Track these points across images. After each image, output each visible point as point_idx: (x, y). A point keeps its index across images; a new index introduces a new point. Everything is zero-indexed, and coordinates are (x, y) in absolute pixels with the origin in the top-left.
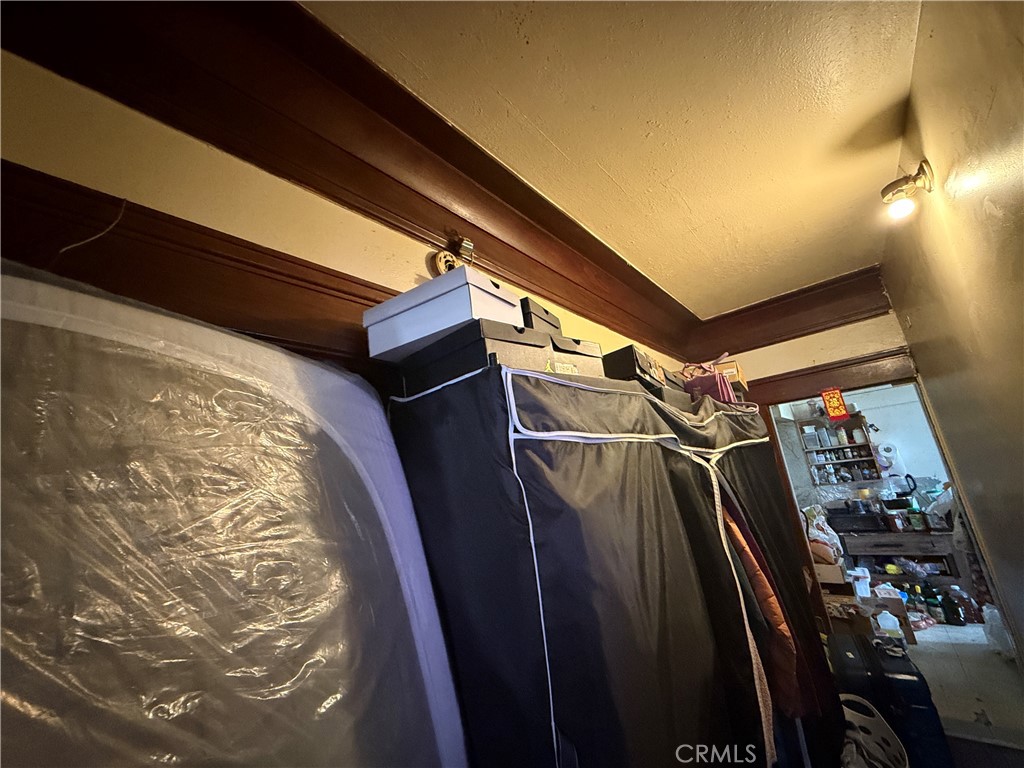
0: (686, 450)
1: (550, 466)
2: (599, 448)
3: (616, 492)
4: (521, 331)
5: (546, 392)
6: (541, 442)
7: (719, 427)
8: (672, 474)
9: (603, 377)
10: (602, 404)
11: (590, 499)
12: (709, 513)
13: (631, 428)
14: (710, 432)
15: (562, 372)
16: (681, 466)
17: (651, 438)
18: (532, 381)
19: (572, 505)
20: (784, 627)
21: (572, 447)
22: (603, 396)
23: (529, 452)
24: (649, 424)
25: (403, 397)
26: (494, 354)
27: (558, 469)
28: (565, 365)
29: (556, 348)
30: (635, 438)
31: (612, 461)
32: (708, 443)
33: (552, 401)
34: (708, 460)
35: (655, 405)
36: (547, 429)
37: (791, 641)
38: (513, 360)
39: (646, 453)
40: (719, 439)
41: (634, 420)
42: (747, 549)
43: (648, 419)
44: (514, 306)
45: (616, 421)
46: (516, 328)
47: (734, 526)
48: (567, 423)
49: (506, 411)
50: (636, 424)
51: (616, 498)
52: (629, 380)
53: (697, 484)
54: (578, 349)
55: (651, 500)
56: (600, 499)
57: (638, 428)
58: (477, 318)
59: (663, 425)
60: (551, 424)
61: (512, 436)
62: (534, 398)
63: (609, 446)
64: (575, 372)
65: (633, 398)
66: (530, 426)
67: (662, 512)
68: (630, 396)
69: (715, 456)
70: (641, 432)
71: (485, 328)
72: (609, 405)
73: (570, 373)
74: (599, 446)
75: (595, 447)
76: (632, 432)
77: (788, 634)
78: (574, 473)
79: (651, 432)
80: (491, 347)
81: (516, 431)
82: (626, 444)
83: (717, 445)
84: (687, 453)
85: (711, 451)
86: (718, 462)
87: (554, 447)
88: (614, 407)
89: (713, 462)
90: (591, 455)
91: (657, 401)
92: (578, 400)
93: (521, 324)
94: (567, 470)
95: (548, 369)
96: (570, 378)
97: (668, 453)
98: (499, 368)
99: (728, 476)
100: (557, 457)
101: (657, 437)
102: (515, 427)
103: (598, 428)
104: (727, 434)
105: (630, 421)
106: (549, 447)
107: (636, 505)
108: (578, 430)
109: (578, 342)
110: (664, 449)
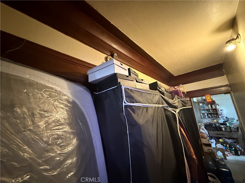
0: (170, 109)
1: (134, 112)
2: (147, 108)
3: (151, 120)
4: (128, 76)
5: (133, 93)
6: (132, 106)
7: (179, 103)
8: (166, 115)
9: (149, 89)
10: (148, 97)
11: (144, 121)
12: (175, 125)
13: (156, 103)
14: (177, 104)
15: (138, 88)
16: (168, 113)
17: (161, 106)
18: (130, 90)
19: (139, 123)
20: (194, 156)
21: (140, 107)
22: (149, 94)
23: (128, 109)
24: (161, 102)
25: (97, 92)
26: (120, 82)
27: (136, 113)
28: (139, 86)
29: (137, 81)
30: (157, 105)
31: (151, 111)
32: (176, 107)
33: (135, 95)
34: (176, 112)
35: (162, 97)
36: (133, 103)
37: (196, 160)
38: (125, 84)
39: (159, 110)
40: (179, 106)
41: (157, 101)
42: (185, 135)
43: (160, 100)
44: (126, 70)
45: (152, 101)
46: (126, 76)
47: (182, 129)
48: (139, 101)
49: (122, 97)
50: (157, 102)
51: (151, 121)
52: (156, 90)
53: (172, 118)
54: (143, 82)
55: (161, 122)
56: (147, 121)
57: (158, 103)
58: (116, 73)
59: (164, 102)
60: (134, 101)
61: (124, 104)
62: (130, 94)
63: (150, 107)
64: (142, 88)
65: (157, 95)
66: (129, 102)
67: (163, 125)
68: (156, 94)
69: (178, 111)
70: (158, 104)
71: (118, 75)
72: (150, 97)
73: (140, 88)
74: (147, 107)
75: (146, 108)
76: (156, 104)
77: (195, 158)
78: (140, 115)
79: (161, 104)
80: (119, 80)
81: (125, 103)
82: (154, 107)
83: (178, 108)
84: (170, 110)
85: (176, 109)
86: (178, 112)
87: (135, 107)
88: (151, 97)
89: (177, 112)
90: (145, 110)
91: (163, 96)
92: (142, 95)
93: (128, 75)
94: (138, 114)
95: (135, 87)
96: (140, 89)
97: (165, 110)
98: (121, 86)
99: (181, 116)
100: (136, 110)
101: (163, 105)
102: (125, 102)
103: (147, 103)
104: (181, 105)
105: (155, 101)
106: (134, 107)
107: (156, 124)
108: (141, 103)
109: (143, 80)
110: (164, 109)
